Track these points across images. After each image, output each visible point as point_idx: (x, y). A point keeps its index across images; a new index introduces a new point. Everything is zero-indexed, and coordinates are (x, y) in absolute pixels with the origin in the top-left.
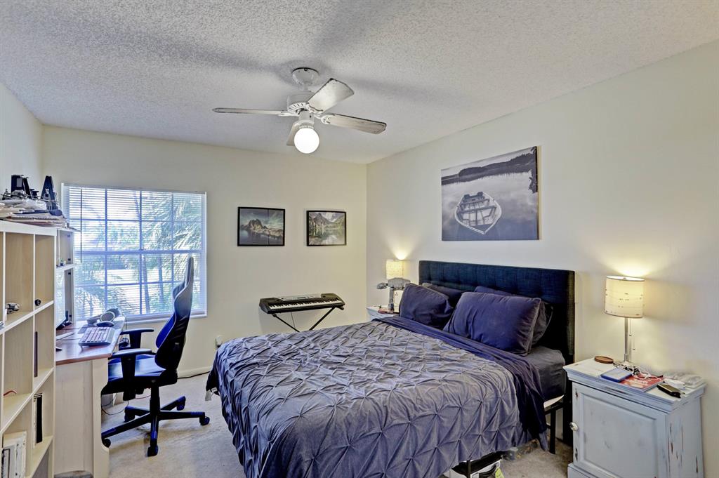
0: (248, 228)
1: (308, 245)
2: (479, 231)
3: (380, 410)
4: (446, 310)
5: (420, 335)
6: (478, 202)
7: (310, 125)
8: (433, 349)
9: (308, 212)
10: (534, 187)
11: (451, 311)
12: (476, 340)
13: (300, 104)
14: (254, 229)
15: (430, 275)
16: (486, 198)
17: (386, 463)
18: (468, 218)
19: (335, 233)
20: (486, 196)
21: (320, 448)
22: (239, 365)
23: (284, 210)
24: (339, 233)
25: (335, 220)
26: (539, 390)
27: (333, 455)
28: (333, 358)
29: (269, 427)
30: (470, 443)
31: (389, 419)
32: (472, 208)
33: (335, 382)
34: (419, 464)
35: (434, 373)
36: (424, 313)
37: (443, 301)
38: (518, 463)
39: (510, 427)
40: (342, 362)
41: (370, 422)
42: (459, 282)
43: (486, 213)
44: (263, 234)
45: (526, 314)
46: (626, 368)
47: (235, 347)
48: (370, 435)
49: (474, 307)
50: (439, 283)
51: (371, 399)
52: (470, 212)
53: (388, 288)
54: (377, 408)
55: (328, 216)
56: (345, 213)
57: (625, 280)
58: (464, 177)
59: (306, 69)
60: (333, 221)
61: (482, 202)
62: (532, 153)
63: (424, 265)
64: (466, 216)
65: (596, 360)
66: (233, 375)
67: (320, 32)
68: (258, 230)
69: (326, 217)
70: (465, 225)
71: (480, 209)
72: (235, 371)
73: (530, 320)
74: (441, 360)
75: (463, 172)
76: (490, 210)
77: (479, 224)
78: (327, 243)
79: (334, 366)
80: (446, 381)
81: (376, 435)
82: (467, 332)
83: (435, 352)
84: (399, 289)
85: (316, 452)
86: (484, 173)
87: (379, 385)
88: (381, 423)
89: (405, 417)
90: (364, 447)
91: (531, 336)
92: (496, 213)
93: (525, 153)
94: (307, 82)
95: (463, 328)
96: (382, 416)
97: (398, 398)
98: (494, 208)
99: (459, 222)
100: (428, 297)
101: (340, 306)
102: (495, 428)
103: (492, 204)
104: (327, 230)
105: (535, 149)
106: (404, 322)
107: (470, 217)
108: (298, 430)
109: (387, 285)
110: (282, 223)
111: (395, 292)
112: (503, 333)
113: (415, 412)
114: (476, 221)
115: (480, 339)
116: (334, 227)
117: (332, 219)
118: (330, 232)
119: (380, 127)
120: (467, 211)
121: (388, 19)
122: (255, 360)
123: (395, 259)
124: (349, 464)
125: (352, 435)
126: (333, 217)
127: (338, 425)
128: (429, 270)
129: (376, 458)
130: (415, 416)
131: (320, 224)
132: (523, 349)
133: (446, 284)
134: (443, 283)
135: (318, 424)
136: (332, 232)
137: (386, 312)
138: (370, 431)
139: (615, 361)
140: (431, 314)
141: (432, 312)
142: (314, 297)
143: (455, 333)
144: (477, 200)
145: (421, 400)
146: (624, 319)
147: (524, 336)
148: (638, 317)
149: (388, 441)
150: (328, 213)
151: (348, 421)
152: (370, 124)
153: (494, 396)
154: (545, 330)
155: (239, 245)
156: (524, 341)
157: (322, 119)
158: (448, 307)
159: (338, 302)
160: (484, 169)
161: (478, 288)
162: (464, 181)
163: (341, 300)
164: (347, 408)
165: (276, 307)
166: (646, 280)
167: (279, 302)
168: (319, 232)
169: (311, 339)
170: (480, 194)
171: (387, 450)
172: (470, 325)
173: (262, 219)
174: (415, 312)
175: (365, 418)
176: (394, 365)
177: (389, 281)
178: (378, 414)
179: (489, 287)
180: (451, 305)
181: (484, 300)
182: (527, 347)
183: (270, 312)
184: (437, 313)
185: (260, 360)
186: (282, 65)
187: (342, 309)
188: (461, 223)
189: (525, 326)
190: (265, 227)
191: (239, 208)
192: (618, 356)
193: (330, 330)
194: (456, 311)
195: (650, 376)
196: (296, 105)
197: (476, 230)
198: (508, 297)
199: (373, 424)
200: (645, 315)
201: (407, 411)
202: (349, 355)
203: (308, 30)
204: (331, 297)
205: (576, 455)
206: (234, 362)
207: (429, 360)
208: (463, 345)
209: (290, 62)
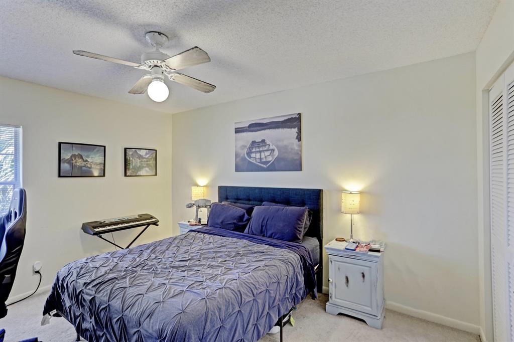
0: (69, 161)
1: (126, 175)
2: (262, 165)
3: (237, 294)
4: (245, 219)
5: (230, 238)
6: (262, 146)
7: (162, 79)
8: (245, 247)
9: (125, 149)
10: (299, 138)
11: (248, 220)
12: (269, 237)
13: (155, 61)
14: (76, 163)
15: (227, 196)
16: (267, 143)
17: (243, 331)
18: (254, 156)
19: (148, 166)
20: (268, 142)
21: (203, 333)
22: (95, 282)
23: (105, 147)
24: (151, 167)
25: (148, 156)
26: (312, 262)
27: (212, 336)
28: (178, 263)
29: (157, 327)
30: (284, 303)
31: (243, 299)
32: (257, 150)
33: (192, 281)
34: (260, 325)
35: (256, 262)
36: (229, 222)
37: (242, 213)
38: (299, 311)
39: (300, 289)
40: (187, 265)
41: (232, 304)
42: (249, 200)
43: (267, 153)
44: (85, 166)
45: (299, 218)
46: (354, 242)
47: (82, 268)
48: (234, 314)
49: (265, 216)
50: (234, 201)
51: (228, 287)
52: (256, 152)
53: (195, 207)
54: (234, 293)
55: (143, 153)
56: (156, 150)
57: (351, 193)
58: (251, 129)
59: (160, 33)
60: (146, 157)
61: (265, 146)
62: (298, 116)
63: (221, 189)
64: (253, 155)
65: (336, 240)
66: (93, 293)
67: (185, 8)
68: (79, 162)
69: (140, 154)
70: (252, 161)
71: (263, 151)
72: (94, 289)
73: (302, 221)
74: (255, 253)
75: (251, 126)
76: (270, 151)
77: (263, 161)
78: (141, 174)
79: (183, 269)
80: (266, 266)
81: (236, 314)
82: (262, 233)
83: (247, 249)
84: (203, 207)
85: (201, 337)
86: (265, 127)
87: (227, 277)
88: (238, 304)
89: (251, 295)
90: (230, 323)
91: (302, 230)
92: (274, 153)
93: (294, 116)
94: (158, 44)
95: (259, 230)
96: (239, 298)
97: (245, 283)
98: (273, 150)
99: (248, 159)
100: (231, 212)
101: (155, 223)
102: (294, 292)
103: (271, 147)
104: (142, 164)
105: (299, 114)
106: (215, 230)
107: (256, 156)
108: (185, 323)
109: (194, 204)
110: (103, 158)
111: (199, 209)
112: (287, 231)
113: (256, 291)
114: (261, 159)
115: (272, 236)
116: (147, 161)
117: (146, 155)
118: (144, 165)
119: (210, 88)
120: (254, 152)
121: (239, 13)
122: (111, 276)
123: (197, 185)
124: (222, 339)
125: (223, 317)
126: (147, 154)
127: (213, 312)
128: (226, 193)
129: (238, 329)
130: (257, 293)
131: (136, 158)
132: (299, 239)
133: (240, 201)
134: (237, 201)
135: (198, 315)
136: (146, 165)
137: (196, 225)
138: (233, 311)
139: (346, 240)
140: (234, 223)
141: (235, 221)
142: (132, 217)
143: (254, 234)
144: (261, 145)
145: (258, 282)
146: (350, 215)
147: (300, 231)
148: (358, 213)
149: (244, 315)
150: (142, 150)
151: (218, 307)
152: (205, 85)
153: (293, 271)
154: (308, 226)
155: (59, 176)
156: (300, 234)
157: (169, 76)
158: (246, 216)
159: (153, 220)
160: (266, 124)
161: (264, 203)
162: (252, 131)
163: (156, 219)
164: (214, 298)
165: (101, 229)
166: (361, 193)
167: (103, 225)
168: (135, 165)
169: (149, 251)
170: (263, 141)
171: (243, 321)
172: (264, 228)
173: (84, 154)
174: (222, 222)
175: (229, 302)
176: (225, 261)
177: (195, 201)
178: (236, 297)
179: (271, 202)
180: (248, 215)
181: (272, 211)
182: (301, 237)
183: (96, 234)
184: (239, 222)
185: (116, 274)
186: (140, 25)
187: (157, 225)
188: (250, 160)
189: (300, 225)
190: (87, 161)
191: (60, 144)
192: (347, 237)
193: (161, 242)
194: (252, 220)
195: (365, 244)
196: (151, 61)
197: (260, 164)
198: (287, 208)
199: (234, 305)
200: (361, 212)
201: (252, 291)
202: (189, 259)
203: (176, 4)
204: (146, 217)
205: (331, 297)
206: (89, 281)
207: (247, 254)
208: (263, 242)
209: (148, 25)
